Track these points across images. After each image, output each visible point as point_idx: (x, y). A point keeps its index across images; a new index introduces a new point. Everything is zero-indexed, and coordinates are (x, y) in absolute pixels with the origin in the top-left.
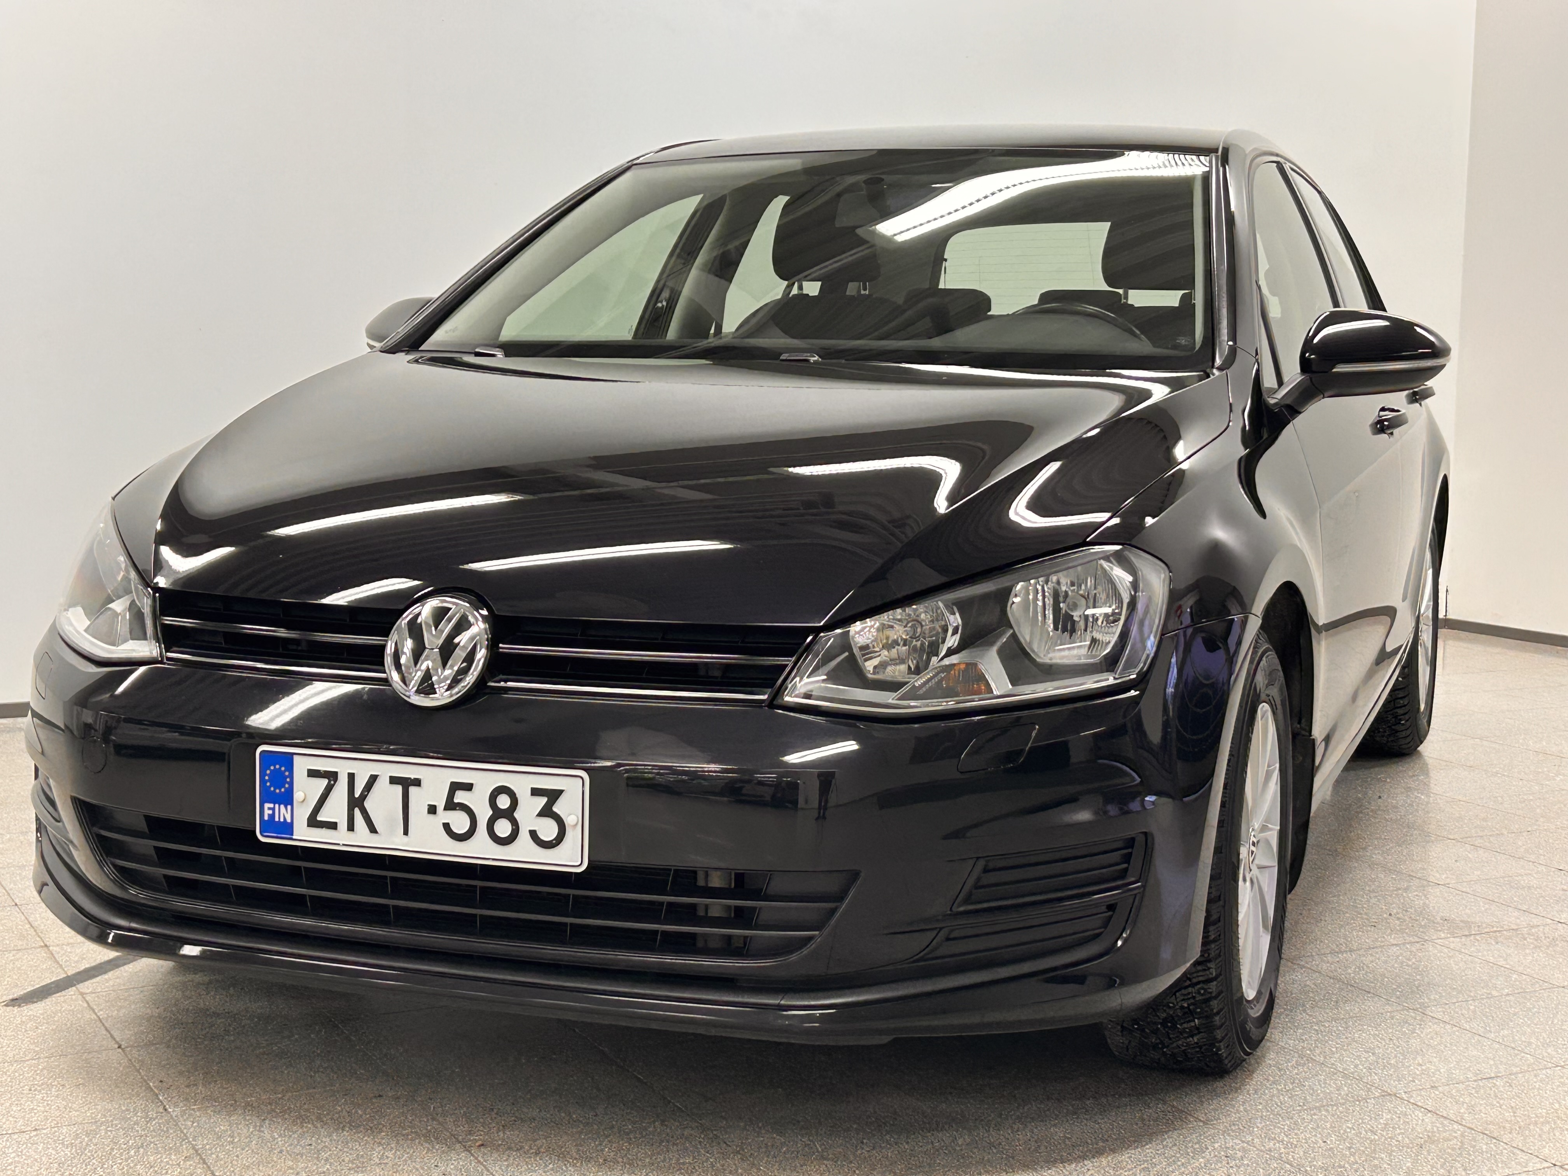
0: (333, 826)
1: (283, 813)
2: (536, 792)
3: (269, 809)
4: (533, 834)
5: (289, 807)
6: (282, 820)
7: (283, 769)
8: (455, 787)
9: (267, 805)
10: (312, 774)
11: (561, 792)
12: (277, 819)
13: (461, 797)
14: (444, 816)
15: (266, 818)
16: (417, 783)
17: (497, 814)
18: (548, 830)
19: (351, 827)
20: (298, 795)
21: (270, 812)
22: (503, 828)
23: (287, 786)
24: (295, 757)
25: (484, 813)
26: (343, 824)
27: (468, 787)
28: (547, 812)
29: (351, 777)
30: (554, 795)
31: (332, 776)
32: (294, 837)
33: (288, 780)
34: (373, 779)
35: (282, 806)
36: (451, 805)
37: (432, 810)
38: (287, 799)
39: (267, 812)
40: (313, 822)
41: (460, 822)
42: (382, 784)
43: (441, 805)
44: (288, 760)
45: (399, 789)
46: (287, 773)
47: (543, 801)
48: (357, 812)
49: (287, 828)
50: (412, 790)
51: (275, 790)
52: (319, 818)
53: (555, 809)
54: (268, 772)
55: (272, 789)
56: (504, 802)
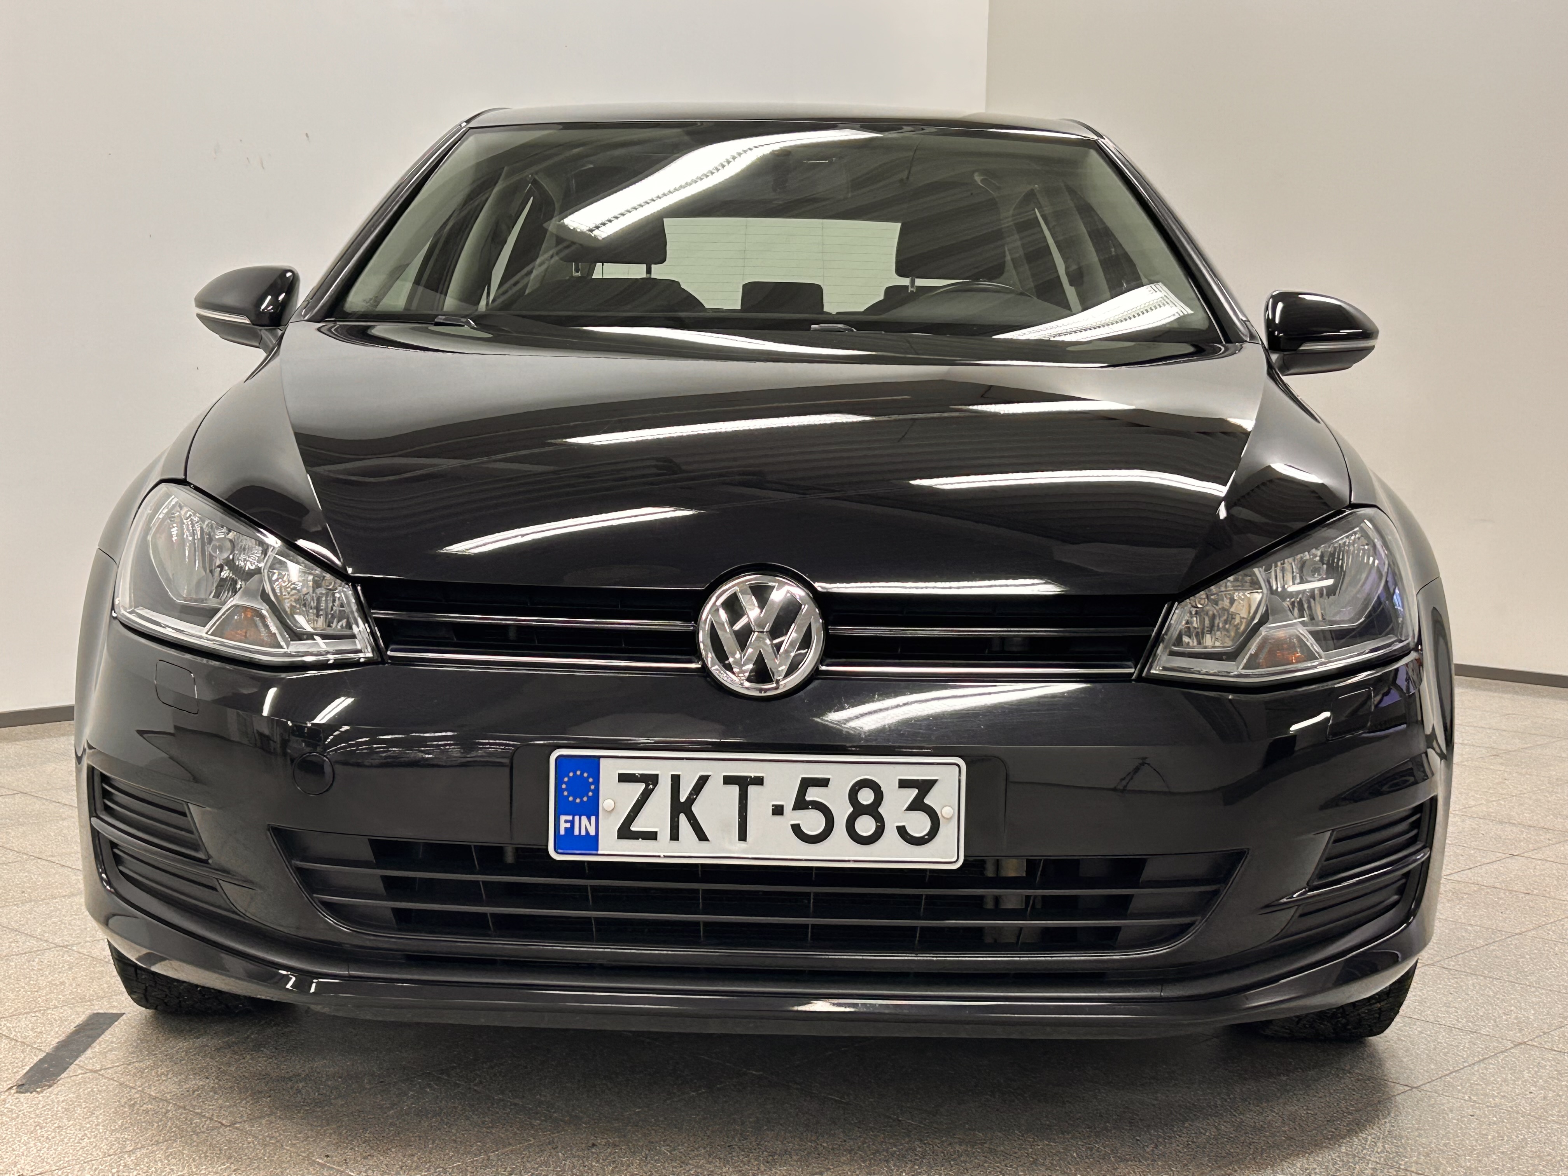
0: (652, 836)
1: (584, 825)
2: (904, 784)
3: (566, 821)
4: (902, 831)
5: (593, 818)
6: (583, 833)
7: (585, 775)
8: (806, 783)
9: (563, 818)
10: (624, 778)
11: (933, 783)
12: (576, 832)
13: (813, 794)
14: (793, 817)
15: (562, 832)
16: (759, 781)
17: (859, 810)
18: (919, 824)
19: (675, 835)
20: (605, 803)
21: (568, 825)
22: (865, 826)
23: (590, 794)
24: (602, 761)
25: (842, 811)
26: (664, 832)
27: (823, 783)
28: (917, 805)
29: (676, 780)
30: (925, 787)
31: (651, 781)
32: (600, 852)
33: (593, 787)
34: (703, 780)
35: (584, 818)
36: (801, 804)
37: (778, 810)
38: (592, 809)
39: (563, 826)
40: (625, 832)
41: (813, 822)
42: (715, 785)
43: (789, 804)
44: (593, 764)
45: (735, 789)
46: (591, 780)
47: (914, 793)
48: (683, 818)
49: (591, 842)
50: (752, 790)
51: (575, 799)
52: (633, 828)
53: (927, 801)
54: (566, 779)
55: (571, 799)
56: (866, 797)
